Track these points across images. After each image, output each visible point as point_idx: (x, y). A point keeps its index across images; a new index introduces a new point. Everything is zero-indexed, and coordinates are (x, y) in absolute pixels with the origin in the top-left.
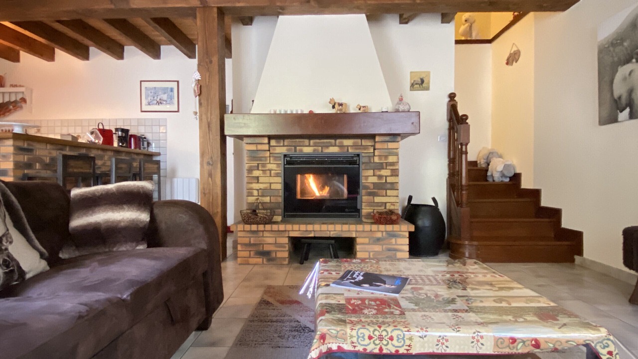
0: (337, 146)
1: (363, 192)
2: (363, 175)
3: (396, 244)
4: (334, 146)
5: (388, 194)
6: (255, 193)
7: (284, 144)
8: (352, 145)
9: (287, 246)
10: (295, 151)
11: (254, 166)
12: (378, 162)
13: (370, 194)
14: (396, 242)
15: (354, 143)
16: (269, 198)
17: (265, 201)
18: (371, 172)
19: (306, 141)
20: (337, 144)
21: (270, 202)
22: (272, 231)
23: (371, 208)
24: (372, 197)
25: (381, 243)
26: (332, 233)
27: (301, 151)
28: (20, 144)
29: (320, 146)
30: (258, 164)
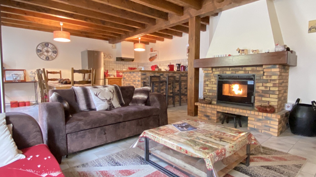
0: (243, 71)
1: (256, 94)
2: (256, 85)
3: (270, 124)
4: (241, 71)
5: (270, 97)
6: (206, 91)
7: (218, 70)
8: (251, 70)
9: (216, 115)
10: (223, 73)
11: (207, 80)
12: (265, 79)
13: (260, 96)
14: (270, 122)
15: (252, 69)
16: (211, 93)
17: (210, 95)
18: (261, 84)
19: (228, 69)
20: (243, 70)
21: (212, 95)
22: (212, 108)
23: (260, 103)
24: (261, 97)
25: (262, 121)
26: (236, 112)
27: (225, 73)
28: (142, 73)
29: (234, 71)
30: (208, 79)
